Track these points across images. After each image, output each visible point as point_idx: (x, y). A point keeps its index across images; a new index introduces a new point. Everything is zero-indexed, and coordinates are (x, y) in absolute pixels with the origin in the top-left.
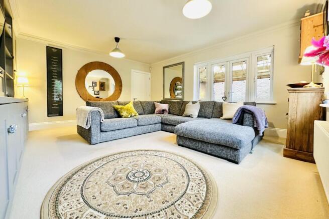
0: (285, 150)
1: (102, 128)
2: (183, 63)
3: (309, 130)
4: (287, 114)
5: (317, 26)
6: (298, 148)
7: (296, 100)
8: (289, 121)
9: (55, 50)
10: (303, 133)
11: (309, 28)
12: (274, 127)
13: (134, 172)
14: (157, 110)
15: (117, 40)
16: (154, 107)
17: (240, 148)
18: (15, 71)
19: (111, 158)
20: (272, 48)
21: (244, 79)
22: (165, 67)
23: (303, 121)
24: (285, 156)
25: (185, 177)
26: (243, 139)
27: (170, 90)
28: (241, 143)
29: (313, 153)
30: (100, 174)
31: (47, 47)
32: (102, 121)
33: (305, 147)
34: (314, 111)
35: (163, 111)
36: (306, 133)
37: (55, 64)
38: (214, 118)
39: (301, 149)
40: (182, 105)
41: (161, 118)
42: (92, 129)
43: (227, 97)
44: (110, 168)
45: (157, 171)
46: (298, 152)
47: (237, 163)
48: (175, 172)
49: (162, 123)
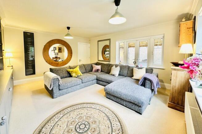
0: (169, 103)
1: (60, 88)
2: (109, 40)
3: (183, 93)
4: (171, 80)
5: (189, 28)
6: (176, 103)
7: (176, 75)
8: (171, 87)
9: (29, 34)
10: (179, 95)
11: (185, 29)
12: (163, 82)
13: (79, 124)
14: (94, 69)
15: (68, 28)
16: (92, 67)
17: (143, 106)
18: (3, 50)
19: (66, 111)
20: (163, 35)
21: (146, 46)
22: (99, 41)
23: (179, 88)
24: (169, 107)
25: (110, 128)
26: (144, 101)
27: (102, 53)
28: (143, 104)
29: (184, 107)
30: (59, 127)
31: (24, 32)
32: (60, 84)
33: (180, 102)
34: (186, 83)
35: (98, 70)
36: (181, 95)
37: (29, 43)
38: (128, 76)
39: (178, 104)
40: (109, 67)
41: (96, 76)
42: (54, 89)
43: (136, 62)
44: (65, 121)
45: (94, 122)
46: (176, 105)
47: (141, 114)
48: (104, 123)
49: (97, 79)
